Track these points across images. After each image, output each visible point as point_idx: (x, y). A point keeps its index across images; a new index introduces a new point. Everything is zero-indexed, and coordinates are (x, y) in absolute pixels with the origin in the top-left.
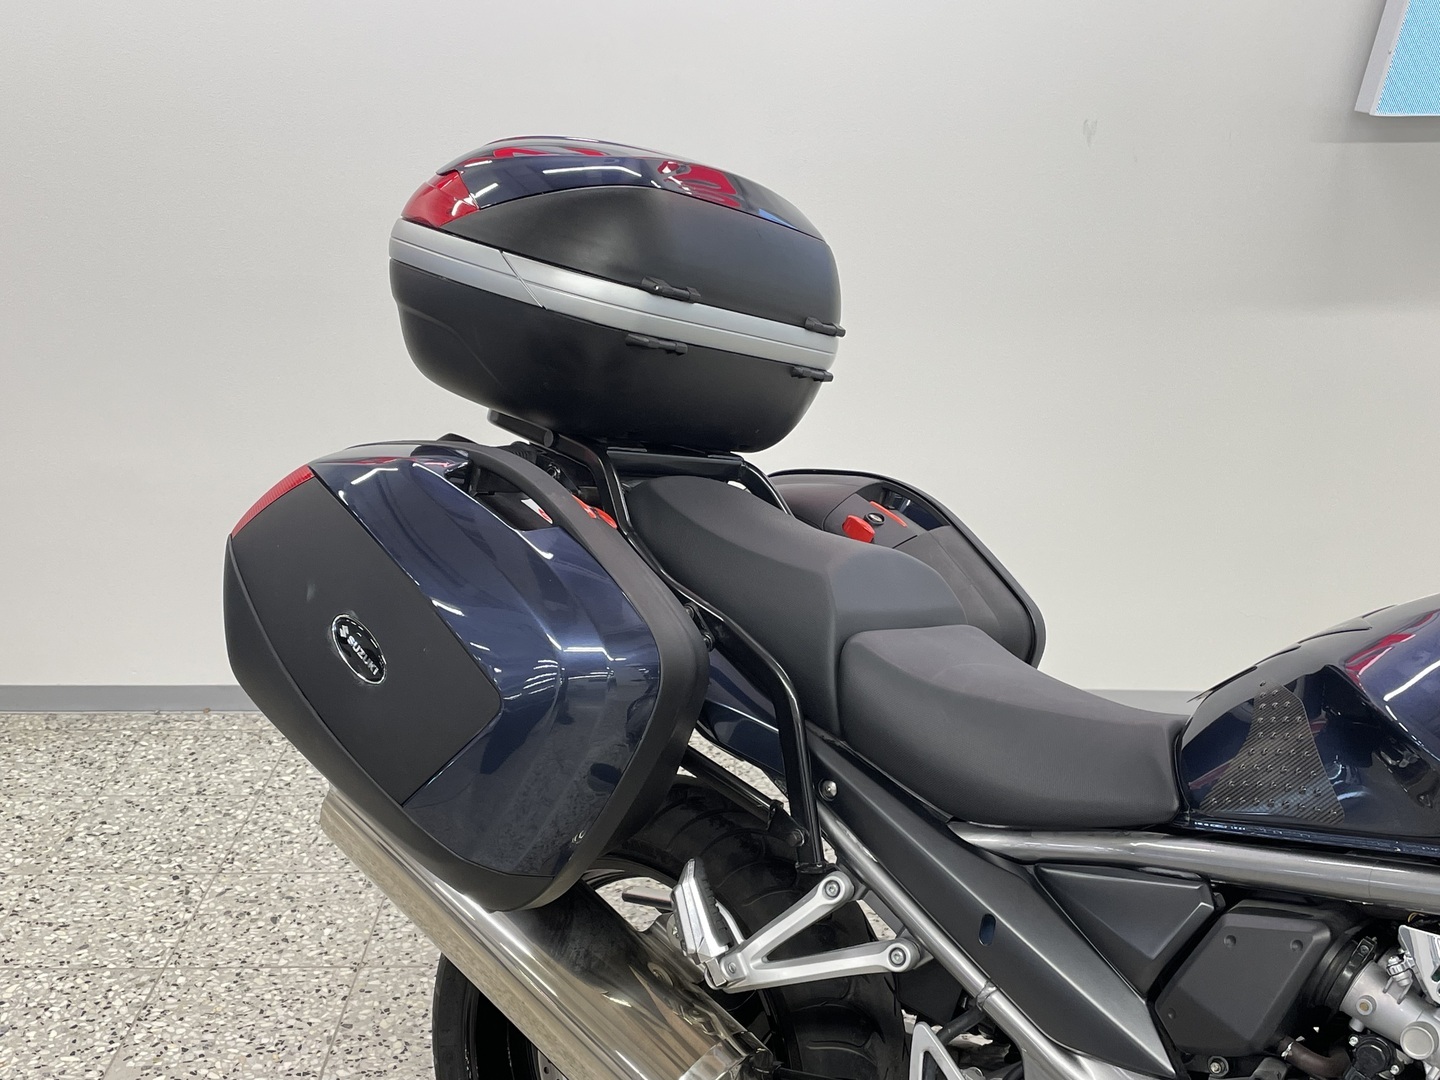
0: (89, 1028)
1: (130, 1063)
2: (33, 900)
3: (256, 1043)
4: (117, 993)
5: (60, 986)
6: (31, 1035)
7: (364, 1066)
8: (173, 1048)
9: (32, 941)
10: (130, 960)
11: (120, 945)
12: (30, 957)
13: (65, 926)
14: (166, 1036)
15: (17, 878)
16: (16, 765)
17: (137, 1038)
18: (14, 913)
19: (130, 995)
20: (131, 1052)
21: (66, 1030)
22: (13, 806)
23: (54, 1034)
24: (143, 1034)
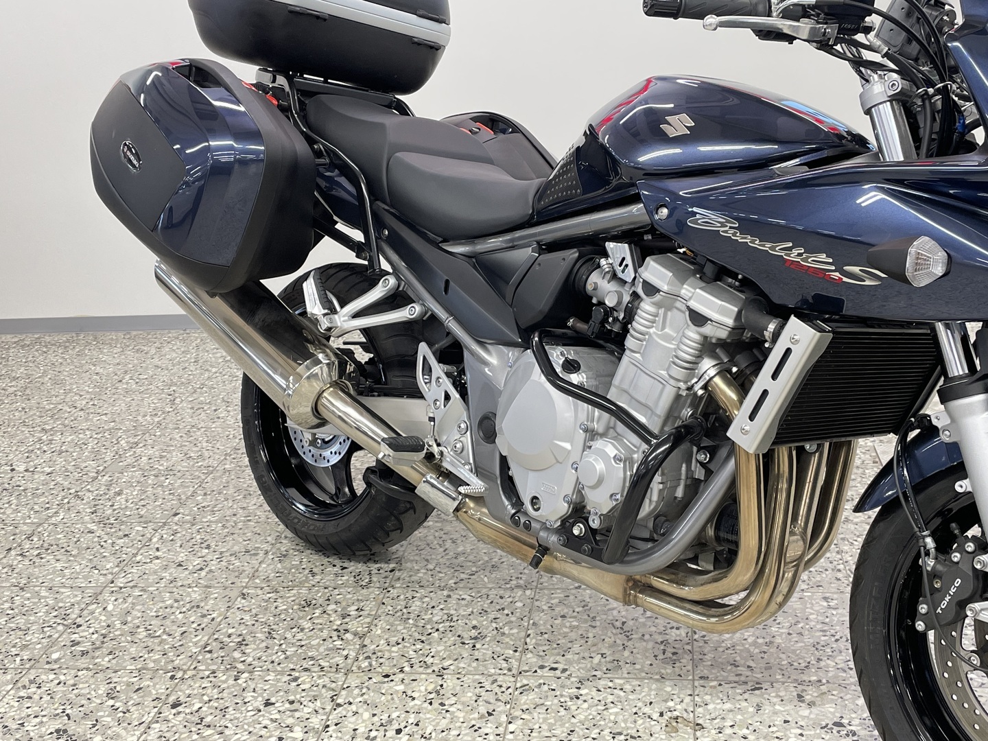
0: (105, 451)
1: (121, 464)
2: (93, 405)
3: (188, 456)
4: (124, 439)
5: (96, 436)
6: (75, 454)
7: (240, 464)
8: (143, 458)
9: (87, 420)
10: (134, 426)
11: (131, 420)
12: (84, 425)
13: (106, 414)
14: (143, 454)
15: (88, 396)
16: (102, 353)
17: (127, 455)
18: (82, 410)
19: (130, 439)
20: (123, 460)
21: (93, 452)
22: (95, 369)
23: (86, 454)
24: (132, 453)
